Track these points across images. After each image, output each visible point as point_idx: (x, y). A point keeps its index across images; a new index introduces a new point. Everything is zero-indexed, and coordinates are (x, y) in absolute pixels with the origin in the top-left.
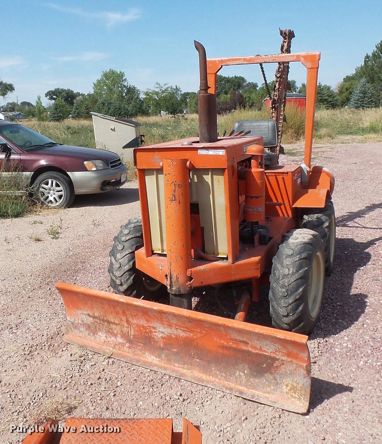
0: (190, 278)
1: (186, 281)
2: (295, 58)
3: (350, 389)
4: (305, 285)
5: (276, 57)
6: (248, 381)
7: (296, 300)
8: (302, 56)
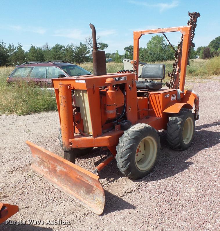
0: (71, 144)
1: (69, 145)
2: (177, 29)
3: (134, 208)
4: (131, 153)
5: (168, 29)
6: (84, 196)
7: (126, 160)
8: (181, 28)
